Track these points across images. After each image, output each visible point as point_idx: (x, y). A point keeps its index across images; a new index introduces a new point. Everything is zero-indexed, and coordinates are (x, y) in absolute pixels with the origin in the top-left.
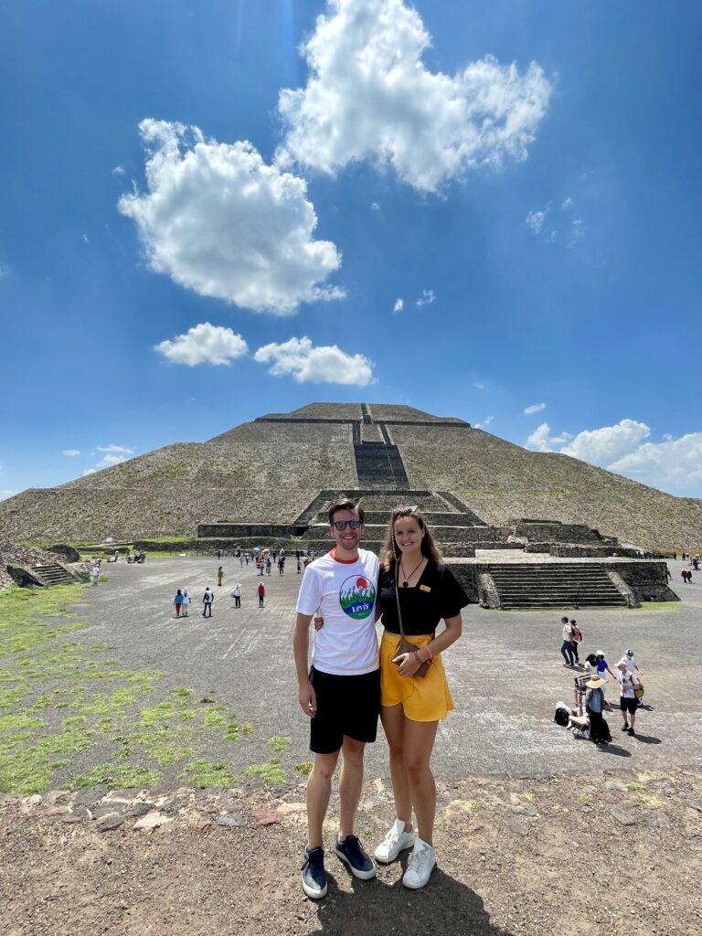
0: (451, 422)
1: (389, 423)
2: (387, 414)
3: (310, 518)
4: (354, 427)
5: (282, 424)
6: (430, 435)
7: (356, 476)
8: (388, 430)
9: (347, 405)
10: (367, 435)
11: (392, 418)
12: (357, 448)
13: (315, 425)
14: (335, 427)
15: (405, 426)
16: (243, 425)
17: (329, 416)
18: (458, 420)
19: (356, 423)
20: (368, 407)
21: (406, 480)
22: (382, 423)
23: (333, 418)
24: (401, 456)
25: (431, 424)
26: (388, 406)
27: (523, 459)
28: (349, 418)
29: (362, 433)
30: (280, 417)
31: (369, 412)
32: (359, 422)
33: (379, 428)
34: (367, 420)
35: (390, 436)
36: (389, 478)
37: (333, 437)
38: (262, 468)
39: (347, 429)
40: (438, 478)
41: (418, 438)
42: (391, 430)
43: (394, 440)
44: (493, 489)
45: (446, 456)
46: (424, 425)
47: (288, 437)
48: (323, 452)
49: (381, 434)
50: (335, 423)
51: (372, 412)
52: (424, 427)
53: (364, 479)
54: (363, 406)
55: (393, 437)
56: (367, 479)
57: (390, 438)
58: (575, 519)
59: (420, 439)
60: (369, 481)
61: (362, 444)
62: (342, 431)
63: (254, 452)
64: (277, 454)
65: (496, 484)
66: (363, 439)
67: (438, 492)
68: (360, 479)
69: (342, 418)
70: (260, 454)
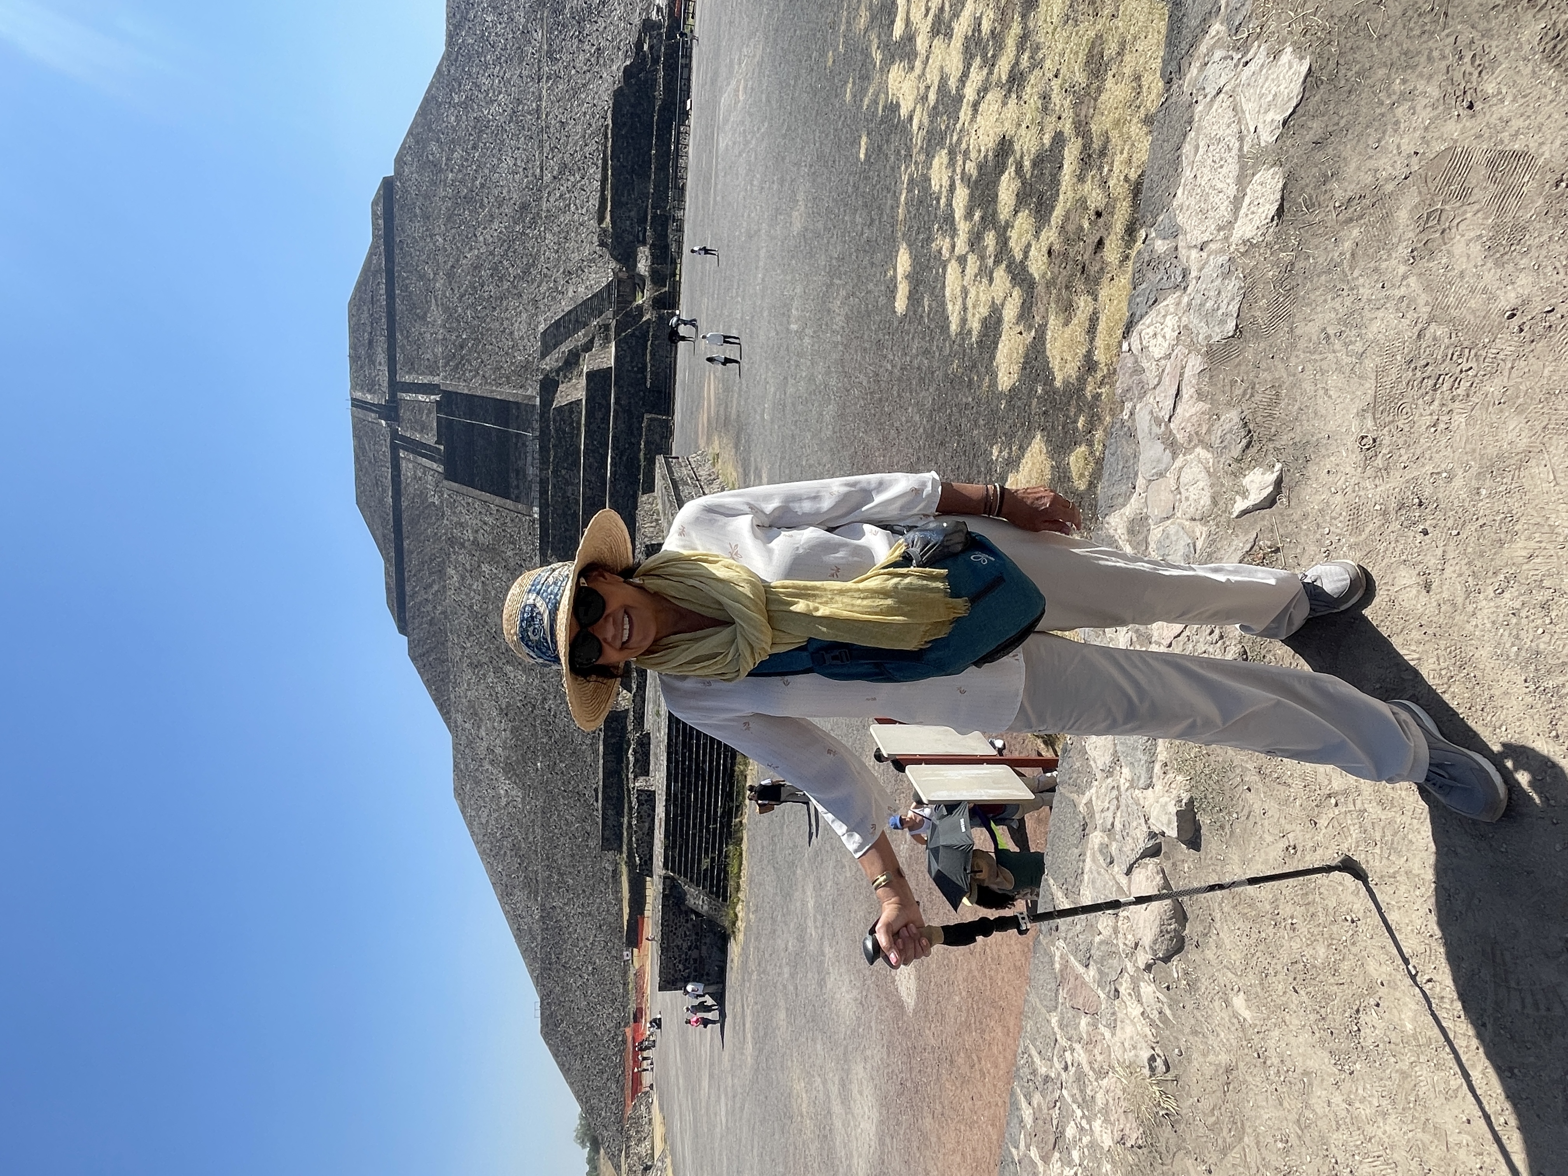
0: (381, 222)
1: (392, 370)
2: (371, 361)
4: (405, 449)
5: (408, 589)
6: (416, 287)
7: (509, 503)
8: (408, 379)
9: (355, 436)
10: (423, 429)
11: (381, 357)
12: (451, 474)
13: (406, 527)
14: (410, 489)
15: (399, 336)
16: (414, 659)
17: (384, 491)
18: (375, 203)
19: (398, 443)
20: (358, 395)
21: (517, 403)
22: (395, 386)
23: (388, 482)
24: (466, 391)
26: (353, 347)
27: (465, 105)
28: (386, 449)
29: (418, 437)
30: (393, 585)
31: (369, 397)
32: (394, 434)
33: (408, 397)
34: (390, 413)
35: (423, 380)
36: (514, 440)
37: (430, 500)
38: (497, 670)
39: (411, 466)
40: (512, 333)
41: (423, 318)
42: (409, 373)
43: (431, 374)
44: (534, 221)
45: (462, 290)
46: (393, 291)
47: (436, 587)
48: (462, 545)
49: (421, 397)
50: (400, 483)
51: (369, 391)
52: (397, 292)
53: (516, 492)
54: (357, 404)
55: (423, 373)
56: (517, 487)
57: (426, 381)
58: (601, 61)
59: (425, 314)
60: (521, 484)
61: (442, 447)
62: (415, 477)
63: (468, 674)
64: (471, 634)
65: (524, 207)
66: (430, 439)
67: (543, 356)
68: (517, 500)
69: (389, 465)
70: (471, 663)
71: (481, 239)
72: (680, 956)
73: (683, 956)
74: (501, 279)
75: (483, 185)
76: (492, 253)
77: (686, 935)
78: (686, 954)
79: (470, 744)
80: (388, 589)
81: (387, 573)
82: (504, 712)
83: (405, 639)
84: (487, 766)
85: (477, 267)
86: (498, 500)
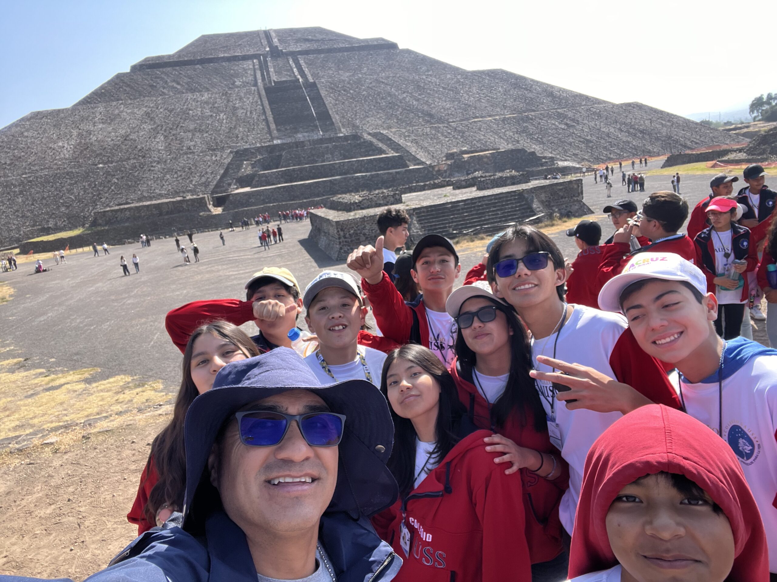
0: (375, 43)
1: (301, 53)
2: (298, 41)
3: (230, 185)
4: (260, 63)
5: (167, 70)
6: (353, 63)
7: (273, 126)
8: (302, 62)
9: (246, 33)
10: (278, 72)
11: (305, 46)
12: (268, 90)
14: (236, 67)
15: (322, 56)
16: (117, 76)
17: (226, 52)
18: (383, 40)
19: (261, 58)
20: (273, 34)
21: (333, 124)
22: (294, 55)
23: (232, 54)
24: (323, 95)
25: (352, 49)
26: (298, 30)
27: (458, 81)
28: (251, 52)
29: (271, 70)
30: (164, 60)
31: (275, 40)
32: (265, 56)
33: (291, 62)
34: (275, 53)
35: (306, 71)
36: (312, 124)
37: (236, 80)
38: (155, 131)
39: (251, 67)
40: (368, 117)
41: (339, 69)
42: (306, 63)
43: (312, 75)
44: (428, 121)
45: (374, 88)
46: (344, 51)
47: (179, 87)
48: (228, 101)
49: (295, 70)
50: (235, 60)
51: (279, 40)
52: (345, 54)
53: (283, 129)
54: (267, 34)
55: (310, 71)
56: (286, 129)
57: (306, 73)
58: (514, 143)
59: (342, 70)
60: (289, 131)
61: (273, 84)
62: (245, 70)
63: (140, 113)
64: (171, 111)
65: (431, 116)
66: (274, 78)
67: (369, 134)
68: (278, 130)
69: (243, 54)
70: (148, 113)
71: (405, 95)
72: (359, 230)
73: (359, 232)
74: (391, 108)
75: (429, 94)
76: (401, 103)
77: (372, 230)
78: (361, 233)
79: (83, 119)
80: (159, 58)
81: (169, 56)
82: (126, 138)
83: (128, 70)
84: (75, 132)
85: (389, 94)
86: (271, 119)
